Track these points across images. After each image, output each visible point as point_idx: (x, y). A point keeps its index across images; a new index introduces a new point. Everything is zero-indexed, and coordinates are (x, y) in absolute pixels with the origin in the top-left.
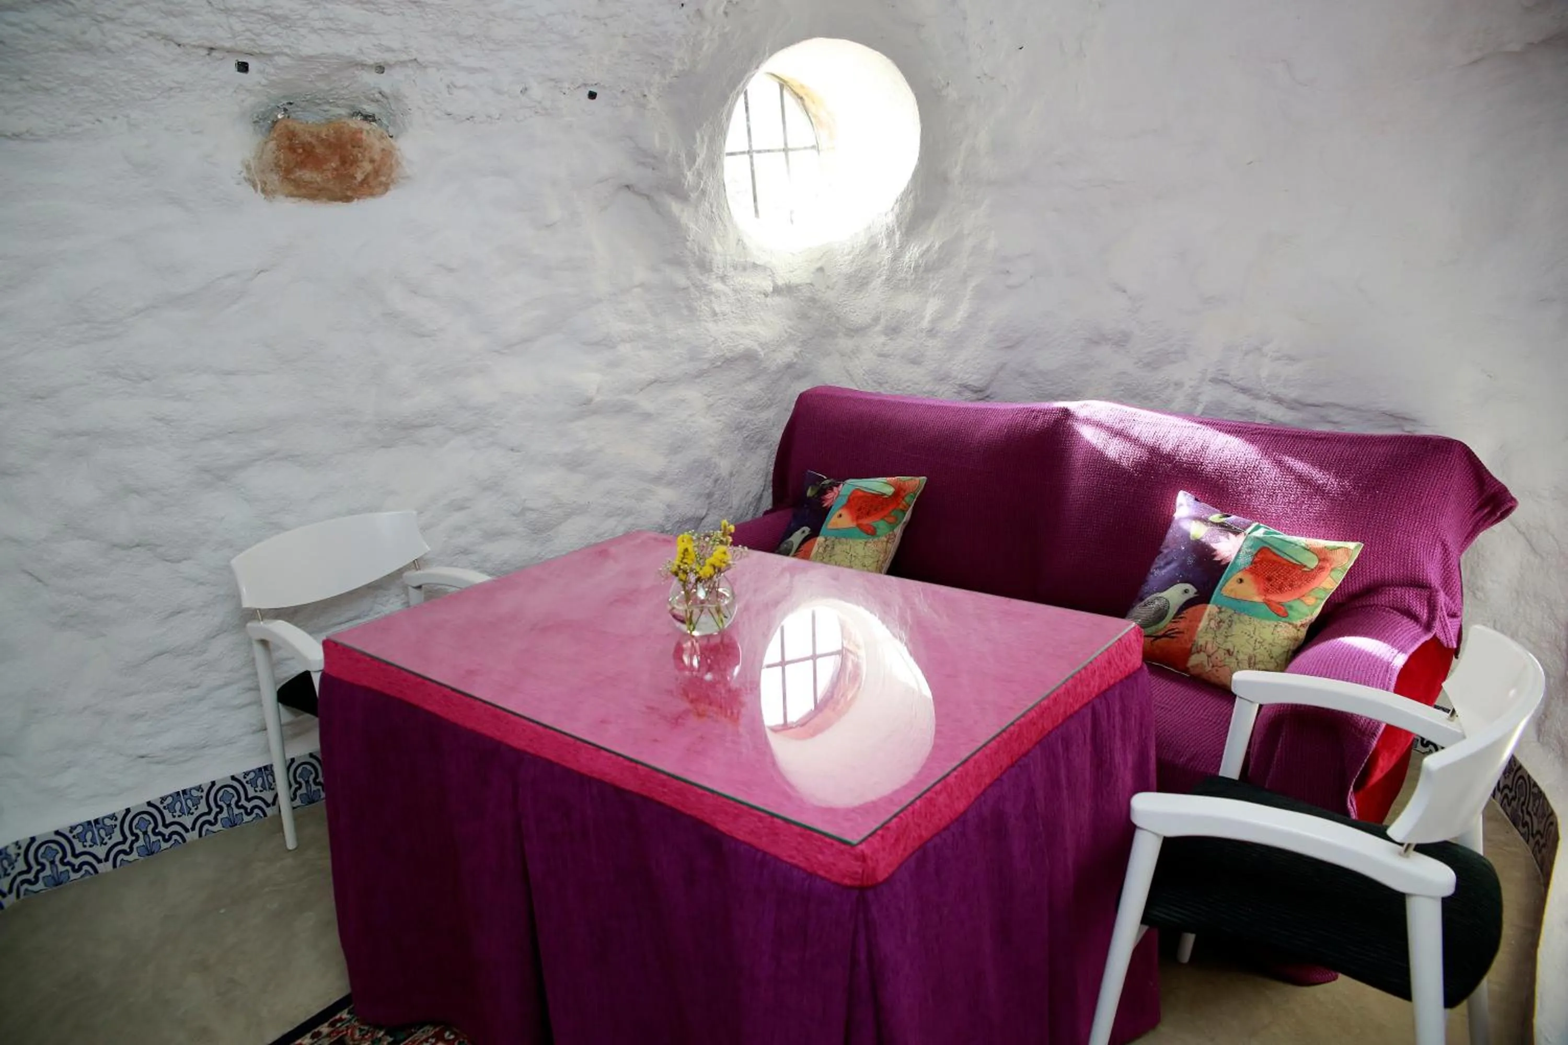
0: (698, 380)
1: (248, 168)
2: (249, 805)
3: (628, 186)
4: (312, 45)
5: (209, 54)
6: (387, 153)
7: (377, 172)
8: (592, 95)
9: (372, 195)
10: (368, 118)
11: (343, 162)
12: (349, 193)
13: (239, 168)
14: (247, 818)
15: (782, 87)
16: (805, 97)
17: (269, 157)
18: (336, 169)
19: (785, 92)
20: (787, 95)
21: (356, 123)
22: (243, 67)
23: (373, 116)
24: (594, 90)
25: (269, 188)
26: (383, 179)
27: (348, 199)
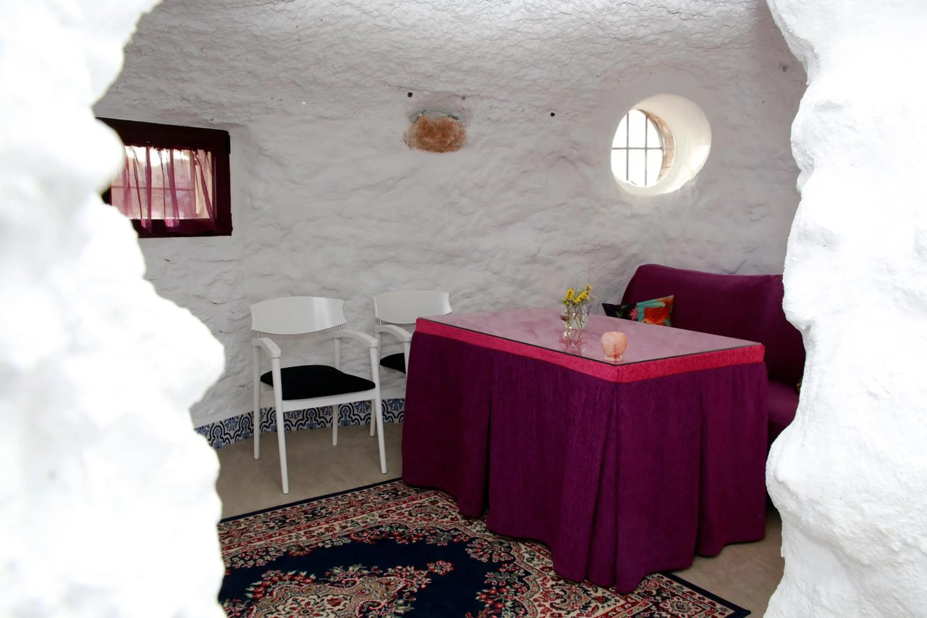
0: (587, 255)
1: (405, 135)
2: (354, 418)
3: (564, 157)
4: (440, 87)
5: (399, 89)
6: (462, 133)
7: (456, 141)
8: (553, 115)
9: (452, 151)
10: (456, 118)
11: (443, 135)
12: (443, 149)
13: (403, 135)
14: (352, 423)
15: (647, 117)
16: (658, 123)
17: (415, 131)
18: (440, 138)
19: (648, 120)
20: (649, 123)
21: (451, 120)
22: (410, 95)
23: (457, 118)
24: (554, 112)
25: (411, 144)
26: (458, 144)
27: (442, 151)
